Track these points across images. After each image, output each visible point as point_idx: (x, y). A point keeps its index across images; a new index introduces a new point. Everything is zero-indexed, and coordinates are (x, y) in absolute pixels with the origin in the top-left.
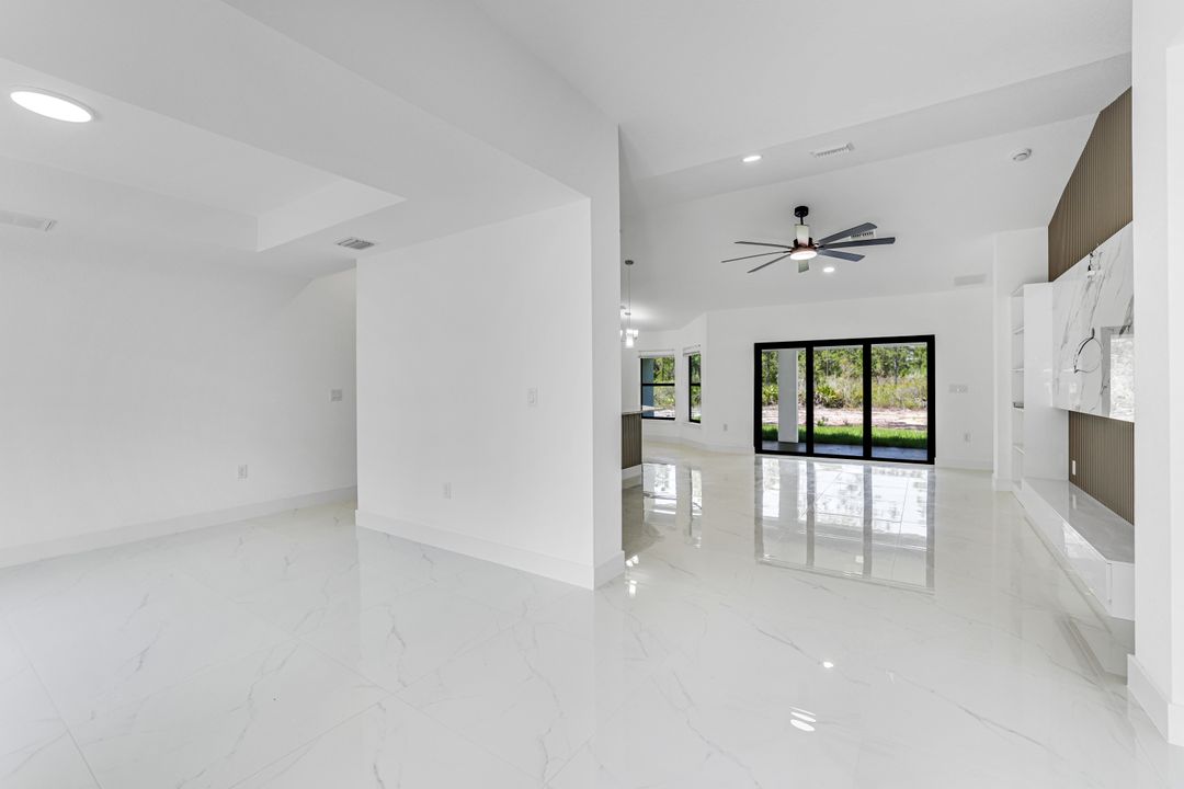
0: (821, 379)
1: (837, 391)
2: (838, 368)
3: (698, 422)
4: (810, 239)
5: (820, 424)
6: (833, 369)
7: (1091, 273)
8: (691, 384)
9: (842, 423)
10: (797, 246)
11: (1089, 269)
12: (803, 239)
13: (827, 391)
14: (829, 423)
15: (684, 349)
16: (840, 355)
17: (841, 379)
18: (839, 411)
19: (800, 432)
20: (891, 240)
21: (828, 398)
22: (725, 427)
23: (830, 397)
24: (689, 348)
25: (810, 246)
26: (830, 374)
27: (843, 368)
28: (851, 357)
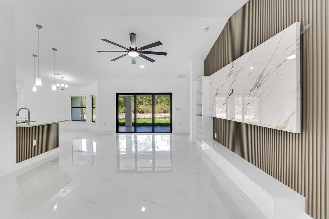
0: (138, 106)
1: (142, 109)
2: (142, 103)
3: (95, 122)
4: (136, 48)
5: (138, 119)
6: (141, 103)
7: (233, 69)
8: (92, 108)
9: (144, 118)
10: (131, 49)
11: (232, 68)
12: (134, 47)
13: (140, 109)
14: (141, 118)
15: (90, 94)
16: (143, 99)
17: (143, 106)
18: (143, 114)
19: (132, 123)
20: (165, 54)
21: (140, 111)
22: (105, 124)
23: (141, 110)
24: (92, 93)
25: (136, 50)
26: (140, 104)
27: (144, 103)
28: (146, 100)
